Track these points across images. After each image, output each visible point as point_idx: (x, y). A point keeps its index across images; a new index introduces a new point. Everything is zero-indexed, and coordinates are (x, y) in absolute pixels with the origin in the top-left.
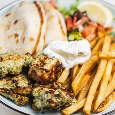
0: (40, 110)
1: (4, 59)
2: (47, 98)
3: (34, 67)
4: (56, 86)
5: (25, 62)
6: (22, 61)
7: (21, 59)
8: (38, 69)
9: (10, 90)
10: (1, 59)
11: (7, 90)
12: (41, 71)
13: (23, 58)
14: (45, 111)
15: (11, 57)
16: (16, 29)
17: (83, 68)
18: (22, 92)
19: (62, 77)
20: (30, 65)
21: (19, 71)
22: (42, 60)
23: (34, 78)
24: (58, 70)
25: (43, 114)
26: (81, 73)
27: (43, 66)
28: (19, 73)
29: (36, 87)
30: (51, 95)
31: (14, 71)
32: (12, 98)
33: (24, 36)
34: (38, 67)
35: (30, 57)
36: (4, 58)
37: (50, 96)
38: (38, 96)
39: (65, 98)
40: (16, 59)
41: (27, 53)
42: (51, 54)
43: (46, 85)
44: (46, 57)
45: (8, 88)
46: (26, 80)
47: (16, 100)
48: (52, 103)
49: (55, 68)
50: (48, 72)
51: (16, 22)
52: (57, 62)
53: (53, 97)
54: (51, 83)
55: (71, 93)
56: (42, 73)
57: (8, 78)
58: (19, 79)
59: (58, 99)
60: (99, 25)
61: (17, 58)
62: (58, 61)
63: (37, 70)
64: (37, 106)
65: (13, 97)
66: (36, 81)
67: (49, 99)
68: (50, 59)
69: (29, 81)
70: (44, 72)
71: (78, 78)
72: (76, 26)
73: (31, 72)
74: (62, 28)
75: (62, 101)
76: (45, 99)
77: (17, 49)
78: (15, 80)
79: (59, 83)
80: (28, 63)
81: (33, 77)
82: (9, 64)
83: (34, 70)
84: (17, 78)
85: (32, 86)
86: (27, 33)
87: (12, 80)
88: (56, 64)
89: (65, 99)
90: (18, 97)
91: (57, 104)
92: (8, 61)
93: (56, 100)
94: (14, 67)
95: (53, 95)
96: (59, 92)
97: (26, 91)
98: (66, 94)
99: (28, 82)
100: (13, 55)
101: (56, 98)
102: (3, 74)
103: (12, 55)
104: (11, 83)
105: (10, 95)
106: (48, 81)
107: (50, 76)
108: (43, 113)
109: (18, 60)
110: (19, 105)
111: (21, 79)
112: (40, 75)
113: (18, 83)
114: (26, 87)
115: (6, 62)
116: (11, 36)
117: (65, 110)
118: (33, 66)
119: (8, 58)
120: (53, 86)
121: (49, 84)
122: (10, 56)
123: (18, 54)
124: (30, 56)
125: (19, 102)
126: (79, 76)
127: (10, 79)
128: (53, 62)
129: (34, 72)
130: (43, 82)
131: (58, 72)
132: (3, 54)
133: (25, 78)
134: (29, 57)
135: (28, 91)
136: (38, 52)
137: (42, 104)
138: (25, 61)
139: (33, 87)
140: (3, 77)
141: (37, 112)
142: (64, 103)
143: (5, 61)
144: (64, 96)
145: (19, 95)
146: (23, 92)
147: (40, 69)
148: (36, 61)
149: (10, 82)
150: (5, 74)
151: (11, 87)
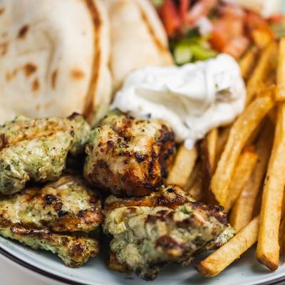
0: (139, 271)
1: (10, 141)
2: (155, 234)
3: (102, 150)
4: (172, 196)
5: (72, 142)
6: (64, 138)
7: (59, 134)
8: (113, 156)
9: (40, 224)
10: (3, 140)
11: (31, 226)
12: (121, 159)
13: (63, 130)
14: (154, 272)
15: (29, 133)
16: (27, 52)
17: (235, 135)
18: (76, 225)
19: (179, 169)
20: (87, 148)
21: (59, 169)
22: (120, 129)
23: (104, 183)
24: (166, 152)
25: (150, 282)
26: (232, 149)
27: (127, 147)
28: (58, 175)
29: (112, 207)
30: (167, 225)
31: (46, 171)
32: (49, 248)
33: (53, 69)
34: (113, 151)
35: (83, 124)
36: (10, 137)
37: (162, 228)
38: (123, 233)
39: (205, 228)
40: (45, 136)
41: (70, 114)
42: (140, 108)
43: (142, 197)
44: (129, 118)
45: (35, 220)
46: (82, 191)
47: (63, 251)
48: (171, 248)
49: (159, 145)
50: (143, 160)
51: (23, 32)
52: (160, 128)
53: (173, 229)
54: (155, 191)
55: (218, 210)
56: (127, 167)
57: (29, 192)
58: (63, 190)
59: (187, 234)
60: (248, 12)
61: (46, 133)
62: (164, 126)
63: (112, 159)
64: (128, 262)
65: (54, 244)
66: (112, 190)
67: (163, 238)
68: (142, 122)
69: (92, 193)
70: (133, 161)
71: (225, 167)
72: (192, 22)
73: (93, 168)
74: (152, 32)
75: (198, 239)
76: (148, 239)
77: (38, 107)
78: (51, 195)
79: (176, 188)
80: (81, 141)
81: (100, 178)
82: (30, 153)
83: (101, 161)
84: (54, 188)
85: (100, 206)
86: (60, 58)
87: (43, 195)
88: (159, 134)
89: (206, 231)
90: (68, 241)
91: (188, 249)
92: (26, 144)
93: (182, 238)
94: (45, 159)
95: (172, 224)
96: (186, 212)
97: (87, 223)
98: (207, 215)
99: (89, 194)
100: (34, 126)
101: (182, 233)
102: (16, 184)
103: (32, 124)
104: (42, 204)
105: (43, 241)
106: (147, 186)
107: (150, 170)
108: (148, 278)
109: (51, 138)
110: (74, 265)
111: (66, 191)
112: (122, 172)
113: (62, 204)
114: (86, 210)
115: (19, 149)
116: (15, 73)
117: (207, 260)
118: (97, 149)
119: (21, 136)
120: (162, 197)
121: (149, 195)
122: (27, 128)
123: (47, 119)
124: (82, 120)
125: (72, 255)
126: (228, 158)
127: (38, 195)
128: (152, 131)
129: (102, 164)
130: (131, 192)
131: (166, 157)
132: (4, 126)
133: (78, 185)
134: (79, 125)
135: (92, 223)
136: (98, 107)
137: (143, 254)
138: (72, 139)
139: (103, 208)
140: (17, 191)
141: (126, 278)
142: (203, 241)
143: (15, 144)
144: (202, 224)
145: (69, 237)
146: (79, 226)
147: (120, 154)
148: (105, 134)
149: (38, 203)
150: (22, 182)
151: (43, 218)
